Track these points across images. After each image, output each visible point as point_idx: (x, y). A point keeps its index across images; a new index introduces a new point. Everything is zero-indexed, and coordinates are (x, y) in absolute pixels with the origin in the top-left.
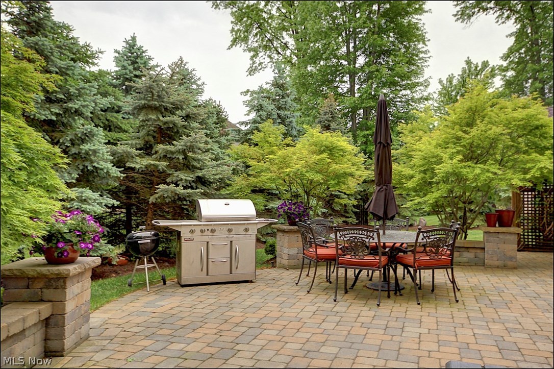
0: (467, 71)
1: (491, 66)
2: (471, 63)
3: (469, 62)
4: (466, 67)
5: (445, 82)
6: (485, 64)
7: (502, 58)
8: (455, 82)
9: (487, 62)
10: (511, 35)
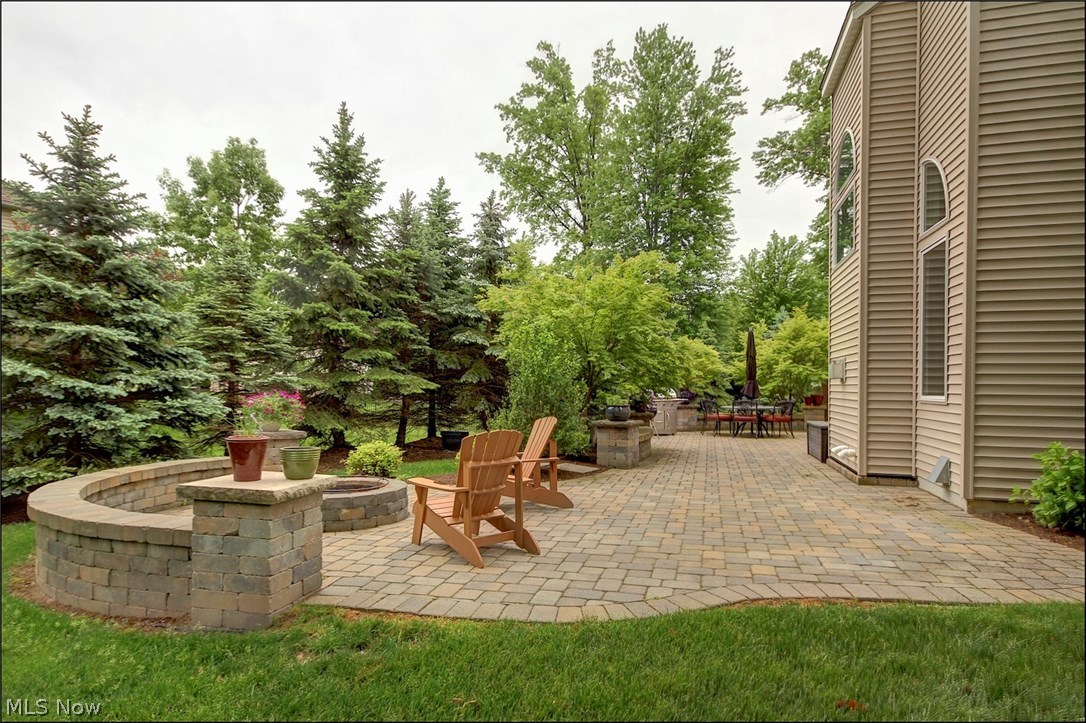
0: (773, 247)
1: (800, 241)
2: (778, 237)
3: (775, 236)
4: (772, 242)
5: (747, 257)
6: (793, 239)
7: (811, 227)
8: (759, 259)
9: (796, 237)
10: (821, 199)
